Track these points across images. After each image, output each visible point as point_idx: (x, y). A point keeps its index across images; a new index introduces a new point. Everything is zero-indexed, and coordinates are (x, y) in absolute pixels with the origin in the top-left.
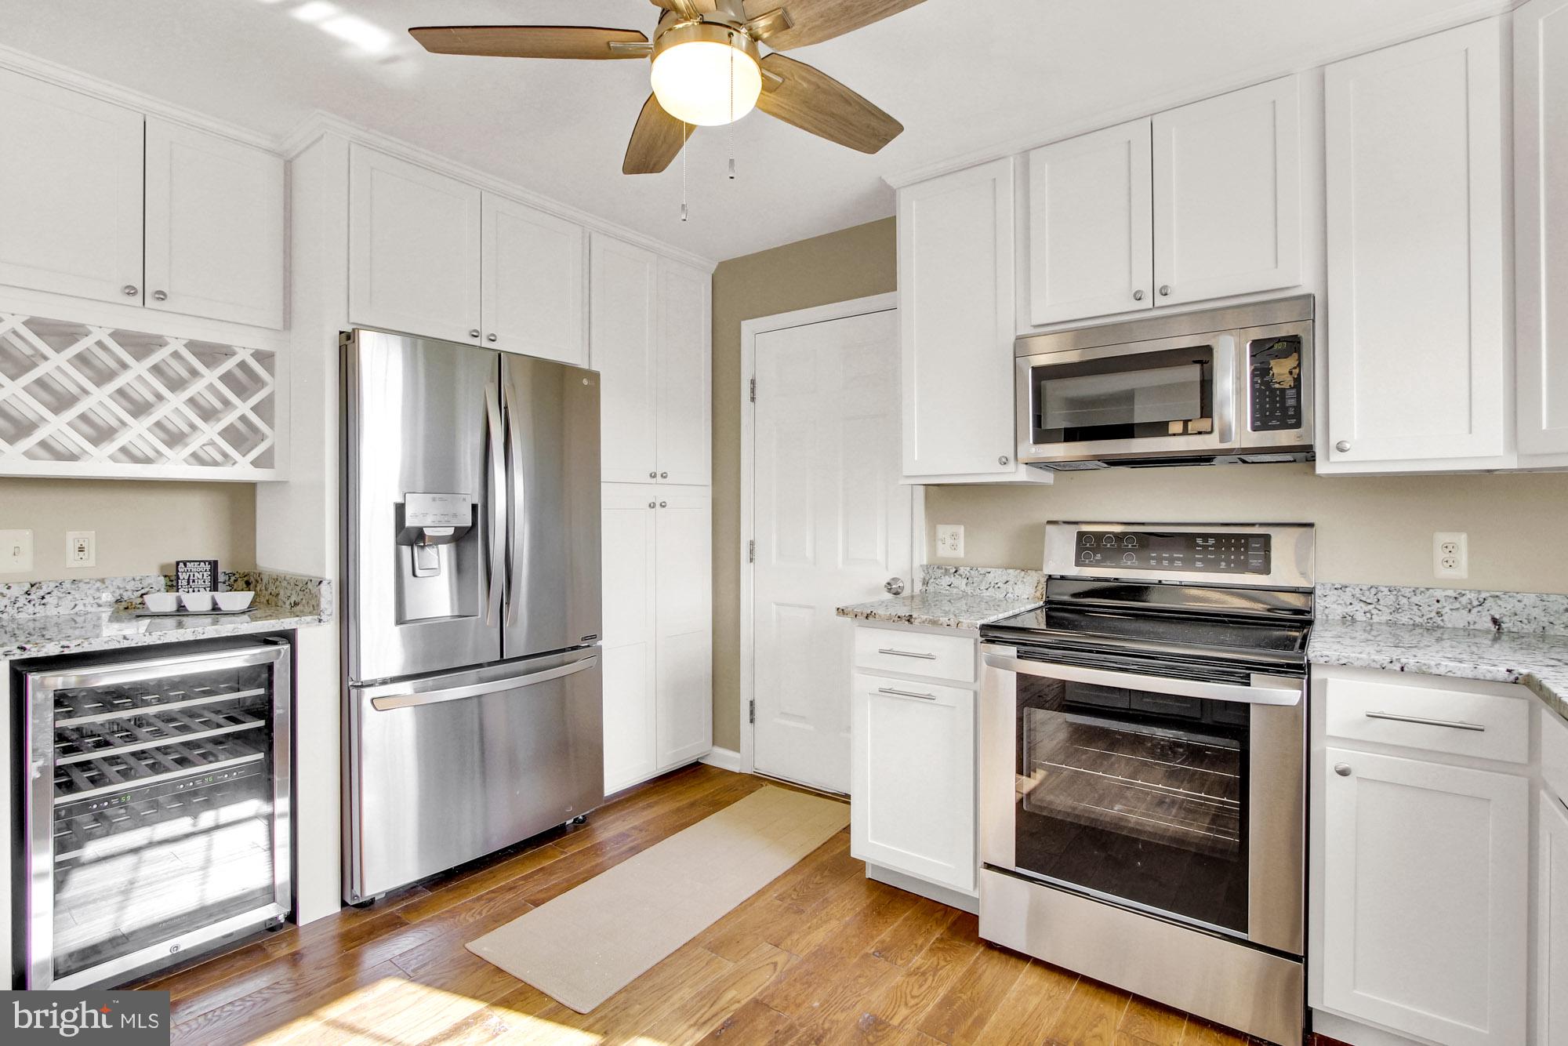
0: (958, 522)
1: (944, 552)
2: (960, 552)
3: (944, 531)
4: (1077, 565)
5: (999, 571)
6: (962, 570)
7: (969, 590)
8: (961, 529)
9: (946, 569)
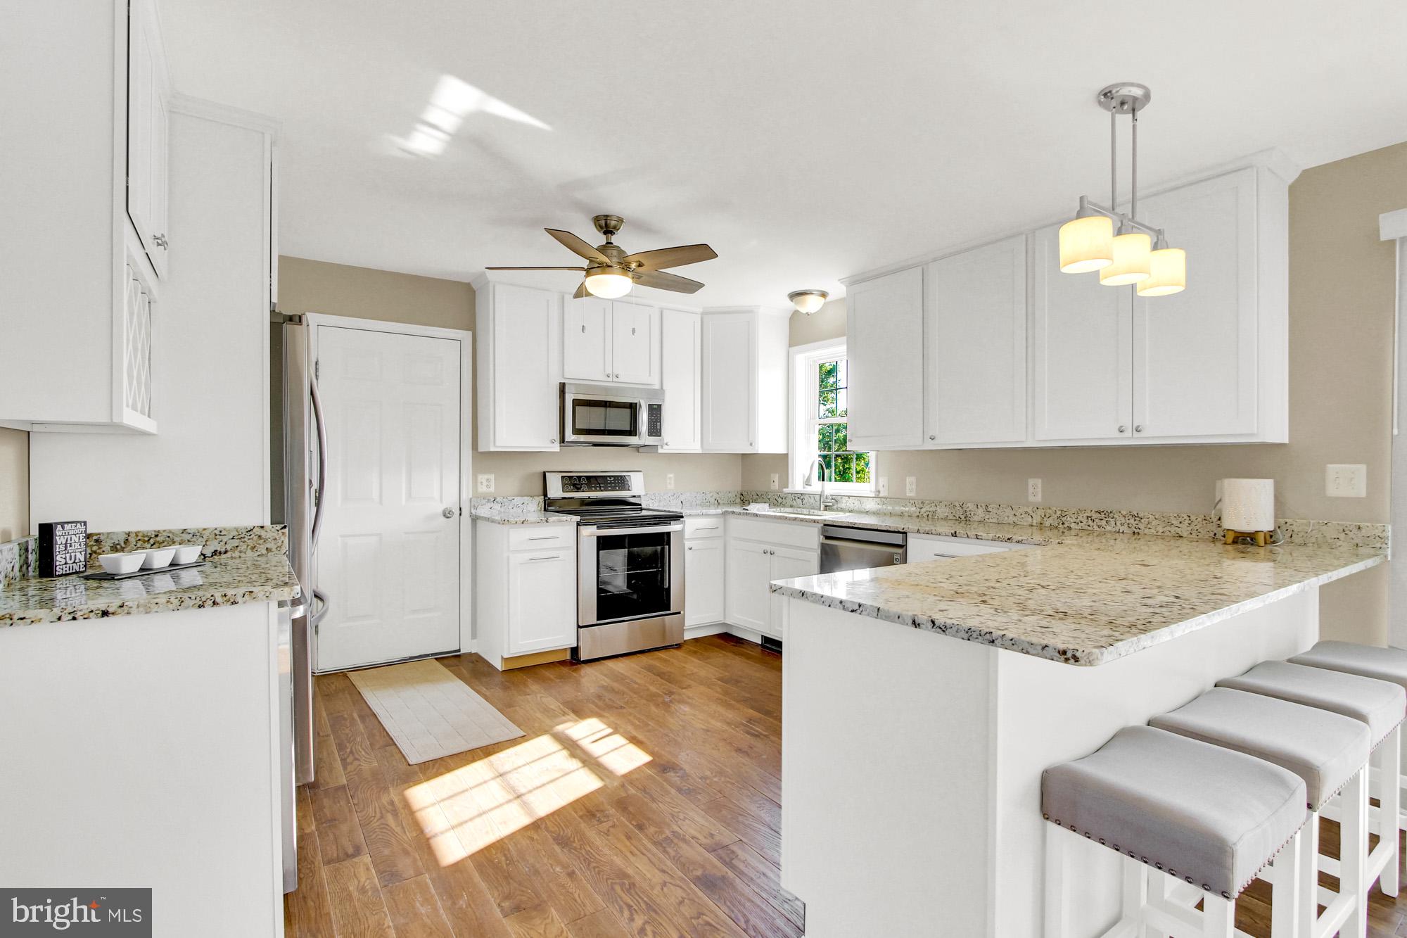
0: (491, 473)
1: (482, 489)
2: (492, 489)
3: (482, 478)
4: (563, 491)
5: (519, 498)
6: (498, 499)
7: (502, 510)
8: (492, 477)
9: (488, 500)
